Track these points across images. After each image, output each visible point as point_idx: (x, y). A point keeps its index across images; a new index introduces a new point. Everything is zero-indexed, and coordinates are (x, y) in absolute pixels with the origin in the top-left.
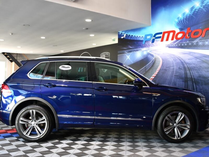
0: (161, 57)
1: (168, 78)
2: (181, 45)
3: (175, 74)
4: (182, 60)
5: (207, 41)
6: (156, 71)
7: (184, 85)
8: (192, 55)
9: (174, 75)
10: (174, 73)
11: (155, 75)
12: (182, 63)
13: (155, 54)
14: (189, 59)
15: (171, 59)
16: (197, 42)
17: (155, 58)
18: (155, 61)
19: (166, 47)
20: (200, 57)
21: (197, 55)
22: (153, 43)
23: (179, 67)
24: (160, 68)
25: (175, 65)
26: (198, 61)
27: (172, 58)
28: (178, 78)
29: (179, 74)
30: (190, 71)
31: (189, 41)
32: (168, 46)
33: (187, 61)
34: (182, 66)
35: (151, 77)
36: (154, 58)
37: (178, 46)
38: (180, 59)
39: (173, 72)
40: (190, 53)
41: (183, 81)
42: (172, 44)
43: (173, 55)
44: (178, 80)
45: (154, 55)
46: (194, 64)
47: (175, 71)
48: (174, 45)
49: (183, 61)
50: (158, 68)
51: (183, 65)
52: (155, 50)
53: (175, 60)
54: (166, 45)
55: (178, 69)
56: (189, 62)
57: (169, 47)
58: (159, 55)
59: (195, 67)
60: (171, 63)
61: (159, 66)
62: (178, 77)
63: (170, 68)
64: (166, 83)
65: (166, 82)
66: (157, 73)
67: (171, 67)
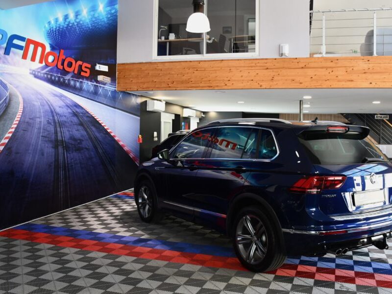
0: (21, 94)
1: (33, 141)
2: (51, 78)
3: (43, 132)
4: (52, 108)
5: (78, 81)
6: (12, 126)
7: (54, 153)
8: (63, 101)
9: (41, 135)
10: (41, 131)
11: (10, 135)
12: (52, 112)
13: (11, 84)
14: (60, 107)
15: (37, 102)
16: (69, 80)
17: (10, 94)
18: (10, 100)
19: (30, 73)
20: (71, 106)
21: (69, 102)
22: (7, 56)
23: (48, 121)
24: (19, 119)
25: (42, 115)
26: (69, 112)
27: (38, 100)
28: (46, 141)
29: (48, 133)
30: (60, 128)
31: (61, 75)
32: (34, 73)
33: (58, 110)
34: (52, 118)
35: (2, 140)
36: (8, 94)
37: (47, 77)
38: (49, 104)
39: (40, 128)
40: (61, 96)
41: (52, 147)
42: (39, 70)
43: (41, 95)
44: (47, 145)
45: (9, 85)
46: (65, 116)
47: (42, 127)
48: (42, 75)
49: (53, 110)
50: (16, 119)
51: (53, 116)
52: (10, 74)
53: (43, 105)
54: (30, 70)
55: (46, 123)
56: (60, 113)
57: (36, 76)
58: (17, 87)
59: (65, 122)
60: (37, 110)
61: (17, 113)
62: (47, 139)
63: (35, 121)
64: (30, 151)
65: (28, 150)
66: (13, 130)
67: (36, 117)
